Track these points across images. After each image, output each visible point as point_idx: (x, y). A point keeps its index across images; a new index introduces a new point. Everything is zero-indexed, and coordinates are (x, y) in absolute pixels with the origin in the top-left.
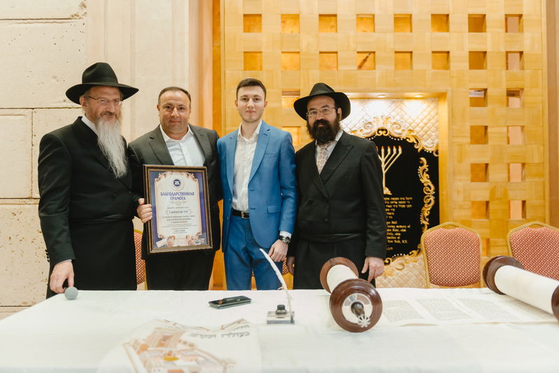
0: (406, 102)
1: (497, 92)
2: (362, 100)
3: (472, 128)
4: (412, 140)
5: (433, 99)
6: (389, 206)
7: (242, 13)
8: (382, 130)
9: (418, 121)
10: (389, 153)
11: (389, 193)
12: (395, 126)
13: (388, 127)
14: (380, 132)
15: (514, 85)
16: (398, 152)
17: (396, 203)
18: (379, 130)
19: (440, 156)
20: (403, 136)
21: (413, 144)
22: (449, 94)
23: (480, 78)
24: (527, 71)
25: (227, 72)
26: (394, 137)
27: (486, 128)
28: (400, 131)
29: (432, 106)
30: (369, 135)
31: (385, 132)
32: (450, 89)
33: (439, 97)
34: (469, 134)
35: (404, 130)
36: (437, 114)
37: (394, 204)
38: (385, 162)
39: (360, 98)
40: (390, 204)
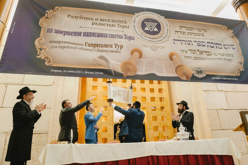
1: (158, 107)
3: (153, 117)
7: (92, 86)
15: (162, 106)
19: (145, 125)
22: (146, 108)
23: (154, 104)
24: (165, 102)
27: (156, 116)
32: (146, 106)
34: (152, 118)
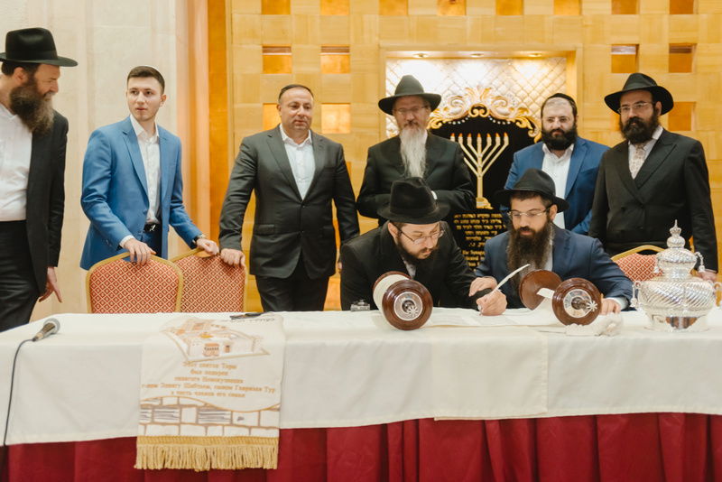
0: (517, 64)
1: (656, 49)
2: (447, 61)
4: (525, 124)
5: (559, 59)
6: (488, 227)
8: (479, 108)
9: (534, 94)
10: (489, 144)
11: (489, 207)
12: (499, 101)
13: (488, 103)
14: (475, 111)
15: (682, 38)
16: (502, 143)
17: (500, 221)
18: (473, 108)
20: (511, 118)
21: (527, 129)
22: (579, 53)
23: (630, 28)
25: (236, 17)
26: (497, 120)
28: (506, 110)
29: (557, 70)
30: (458, 116)
31: (483, 111)
32: (581, 45)
33: (567, 56)
35: (512, 109)
36: (565, 82)
37: (496, 223)
38: (483, 159)
39: (445, 58)
40: (489, 224)
